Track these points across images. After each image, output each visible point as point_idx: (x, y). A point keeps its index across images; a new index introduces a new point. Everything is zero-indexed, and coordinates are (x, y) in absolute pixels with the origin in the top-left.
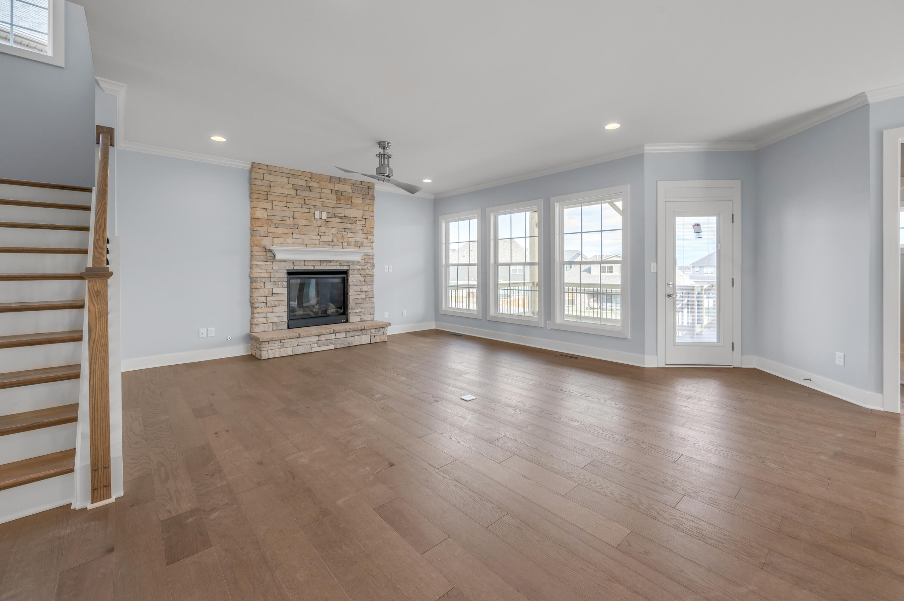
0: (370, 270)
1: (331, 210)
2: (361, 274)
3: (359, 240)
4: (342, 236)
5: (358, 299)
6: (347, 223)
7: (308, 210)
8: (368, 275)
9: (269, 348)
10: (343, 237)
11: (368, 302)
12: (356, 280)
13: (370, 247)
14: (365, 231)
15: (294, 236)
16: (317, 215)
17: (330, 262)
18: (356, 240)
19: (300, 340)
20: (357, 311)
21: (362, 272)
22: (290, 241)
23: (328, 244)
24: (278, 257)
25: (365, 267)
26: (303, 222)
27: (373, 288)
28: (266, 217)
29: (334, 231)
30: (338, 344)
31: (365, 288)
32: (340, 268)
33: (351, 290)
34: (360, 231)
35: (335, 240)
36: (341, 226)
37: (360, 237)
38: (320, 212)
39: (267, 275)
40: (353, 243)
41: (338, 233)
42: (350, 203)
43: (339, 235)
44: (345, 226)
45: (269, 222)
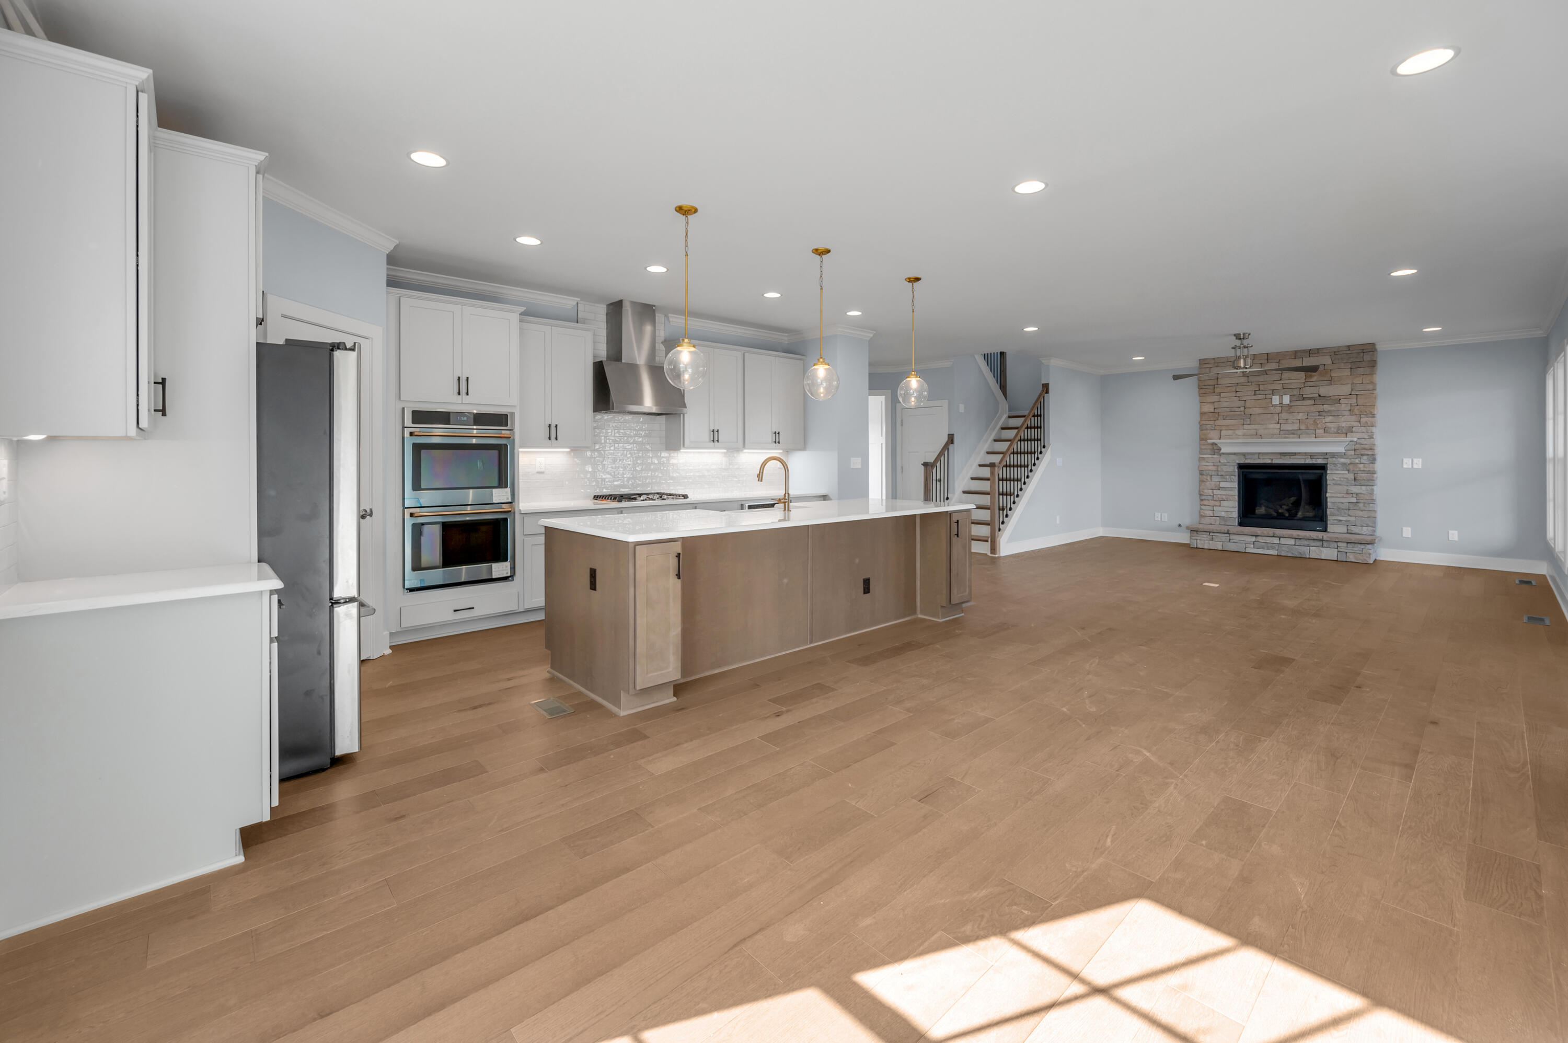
0: (1366, 465)
1: (1296, 392)
2: (1348, 471)
3: (1344, 424)
4: (1314, 421)
5: (1342, 503)
6: (1323, 405)
7: (1263, 397)
8: (1363, 472)
9: (1198, 538)
10: (1315, 423)
11: (1362, 508)
12: (1340, 478)
13: (1367, 432)
14: (1356, 411)
15: (1245, 427)
16: (1276, 400)
17: (1295, 454)
18: (1339, 425)
19: (1233, 537)
20: (1341, 518)
21: (1351, 467)
22: (1240, 432)
23: (1293, 432)
24: (1224, 450)
25: (1357, 461)
26: (1258, 410)
27: (1373, 490)
28: (1213, 410)
29: (1300, 416)
30: (1283, 550)
31: (1355, 489)
32: (1311, 462)
33: (1328, 491)
34: (1347, 413)
35: (1303, 427)
36: (1313, 409)
37: (1346, 421)
38: (1281, 397)
39: (1214, 468)
40: (1333, 429)
41: (1307, 418)
42: (1328, 377)
43: (1311, 421)
44: (1320, 408)
45: (1216, 414)
